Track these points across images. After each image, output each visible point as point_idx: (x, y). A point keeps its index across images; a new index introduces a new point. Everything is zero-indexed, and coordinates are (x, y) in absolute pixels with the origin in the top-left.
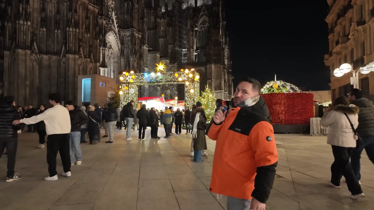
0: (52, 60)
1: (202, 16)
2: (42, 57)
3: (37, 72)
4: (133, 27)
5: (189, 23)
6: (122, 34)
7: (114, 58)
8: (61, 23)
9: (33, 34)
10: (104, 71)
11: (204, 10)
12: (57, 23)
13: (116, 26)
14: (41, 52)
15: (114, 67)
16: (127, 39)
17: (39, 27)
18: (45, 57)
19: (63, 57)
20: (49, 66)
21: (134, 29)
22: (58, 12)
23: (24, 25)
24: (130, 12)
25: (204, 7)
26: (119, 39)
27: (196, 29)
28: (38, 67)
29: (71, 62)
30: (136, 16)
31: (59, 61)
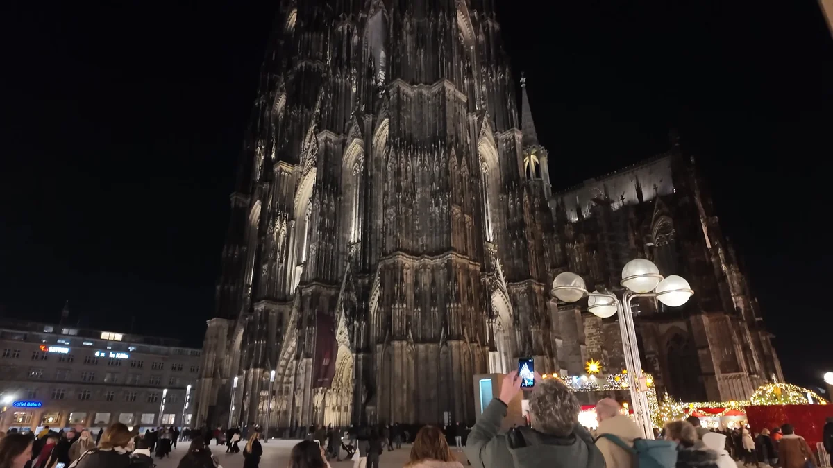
0: (430, 350)
1: (657, 218)
2: (418, 347)
3: (413, 368)
4: (529, 277)
5: (632, 237)
6: (513, 290)
7: (503, 331)
8: (438, 297)
9: (408, 318)
10: (494, 356)
11: (660, 207)
12: (433, 297)
13: (503, 279)
14: (416, 341)
15: (505, 345)
16: (522, 298)
17: (413, 307)
18: (421, 347)
19: (442, 344)
20: (426, 359)
21: (533, 281)
22: (433, 283)
23: (399, 309)
24: (523, 254)
25: (658, 201)
26: (508, 299)
27: (650, 244)
28: (413, 362)
29: (455, 351)
30: (532, 258)
31: (439, 350)
